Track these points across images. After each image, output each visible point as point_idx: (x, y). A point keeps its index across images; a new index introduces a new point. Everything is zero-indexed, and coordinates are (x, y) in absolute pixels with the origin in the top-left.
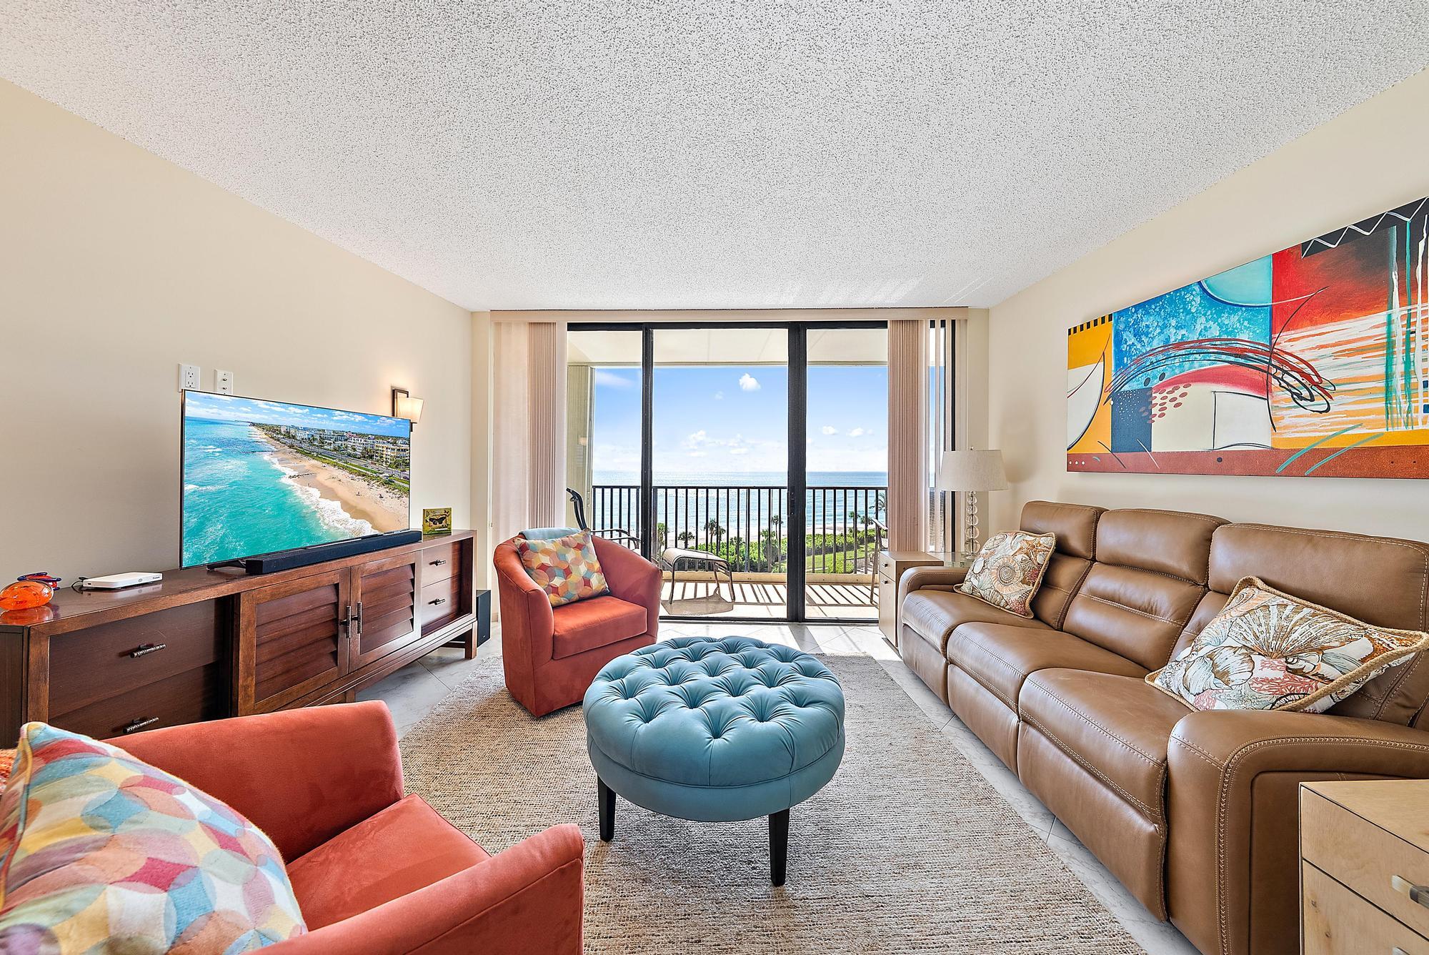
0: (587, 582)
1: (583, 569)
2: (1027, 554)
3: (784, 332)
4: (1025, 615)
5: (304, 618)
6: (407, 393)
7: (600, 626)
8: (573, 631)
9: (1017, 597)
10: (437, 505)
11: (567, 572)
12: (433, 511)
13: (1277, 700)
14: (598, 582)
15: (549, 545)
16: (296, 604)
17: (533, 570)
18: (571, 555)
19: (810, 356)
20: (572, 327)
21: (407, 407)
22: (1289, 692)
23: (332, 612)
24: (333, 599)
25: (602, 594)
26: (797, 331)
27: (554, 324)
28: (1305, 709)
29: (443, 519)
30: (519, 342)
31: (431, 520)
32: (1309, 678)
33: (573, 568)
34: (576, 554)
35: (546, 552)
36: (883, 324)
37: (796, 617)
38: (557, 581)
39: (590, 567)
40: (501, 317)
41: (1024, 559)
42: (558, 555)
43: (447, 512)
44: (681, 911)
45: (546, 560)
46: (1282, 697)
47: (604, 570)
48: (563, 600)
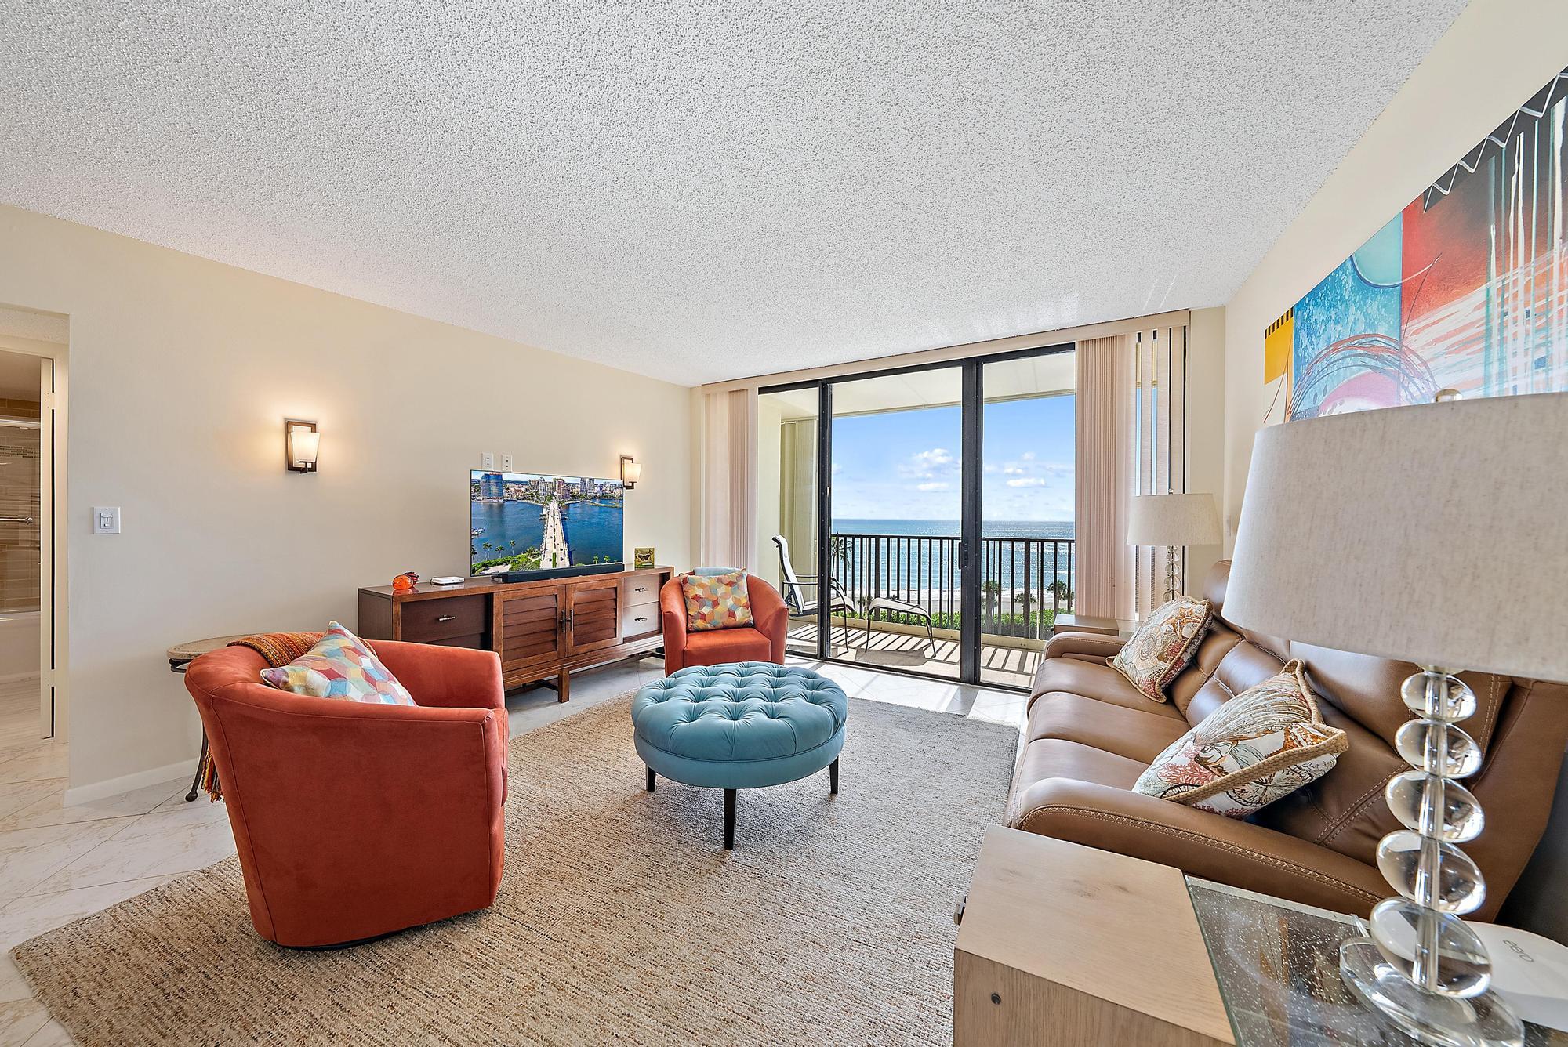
0: (732, 614)
1: (730, 602)
2: (1173, 624)
3: (958, 370)
4: (1156, 698)
5: (536, 614)
6: (632, 459)
7: (724, 649)
8: (699, 649)
9: (1148, 675)
10: (645, 545)
11: (716, 604)
12: (641, 550)
13: (1171, 788)
14: (742, 615)
15: (705, 581)
16: (529, 605)
17: (688, 599)
18: (722, 590)
19: (987, 393)
20: (762, 390)
21: (632, 471)
22: (1184, 782)
23: (554, 613)
24: (554, 605)
25: (746, 625)
26: (973, 368)
27: (747, 390)
28: (1198, 804)
29: (648, 556)
30: (722, 409)
31: (639, 556)
32: (1209, 769)
33: (721, 601)
34: (726, 589)
35: (701, 586)
36: (1070, 347)
37: (971, 678)
38: (706, 610)
39: (737, 603)
40: (710, 389)
41: (1169, 629)
42: (712, 589)
43: (652, 551)
44: (653, 839)
45: (700, 592)
46: (1176, 786)
47: (751, 604)
48: (709, 626)
